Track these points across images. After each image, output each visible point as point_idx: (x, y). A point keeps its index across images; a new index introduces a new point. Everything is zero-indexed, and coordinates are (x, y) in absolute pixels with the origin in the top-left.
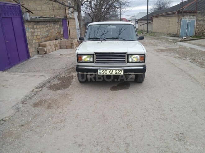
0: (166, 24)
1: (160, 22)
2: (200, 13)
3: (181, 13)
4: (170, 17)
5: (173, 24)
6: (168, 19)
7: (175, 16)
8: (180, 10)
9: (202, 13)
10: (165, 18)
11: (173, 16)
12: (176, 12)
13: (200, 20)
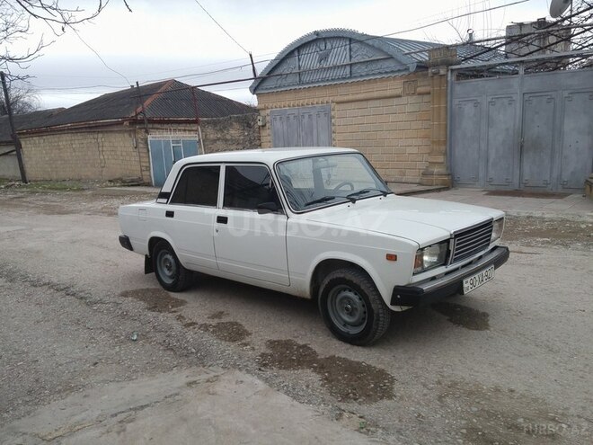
0: (90, 153)
1: (60, 149)
2: (208, 123)
3: (141, 122)
4: (100, 135)
5: (119, 153)
6: (93, 141)
7: (120, 132)
8: (137, 115)
9: (215, 124)
10: (79, 136)
11: (111, 131)
12: (123, 121)
13: (215, 141)
